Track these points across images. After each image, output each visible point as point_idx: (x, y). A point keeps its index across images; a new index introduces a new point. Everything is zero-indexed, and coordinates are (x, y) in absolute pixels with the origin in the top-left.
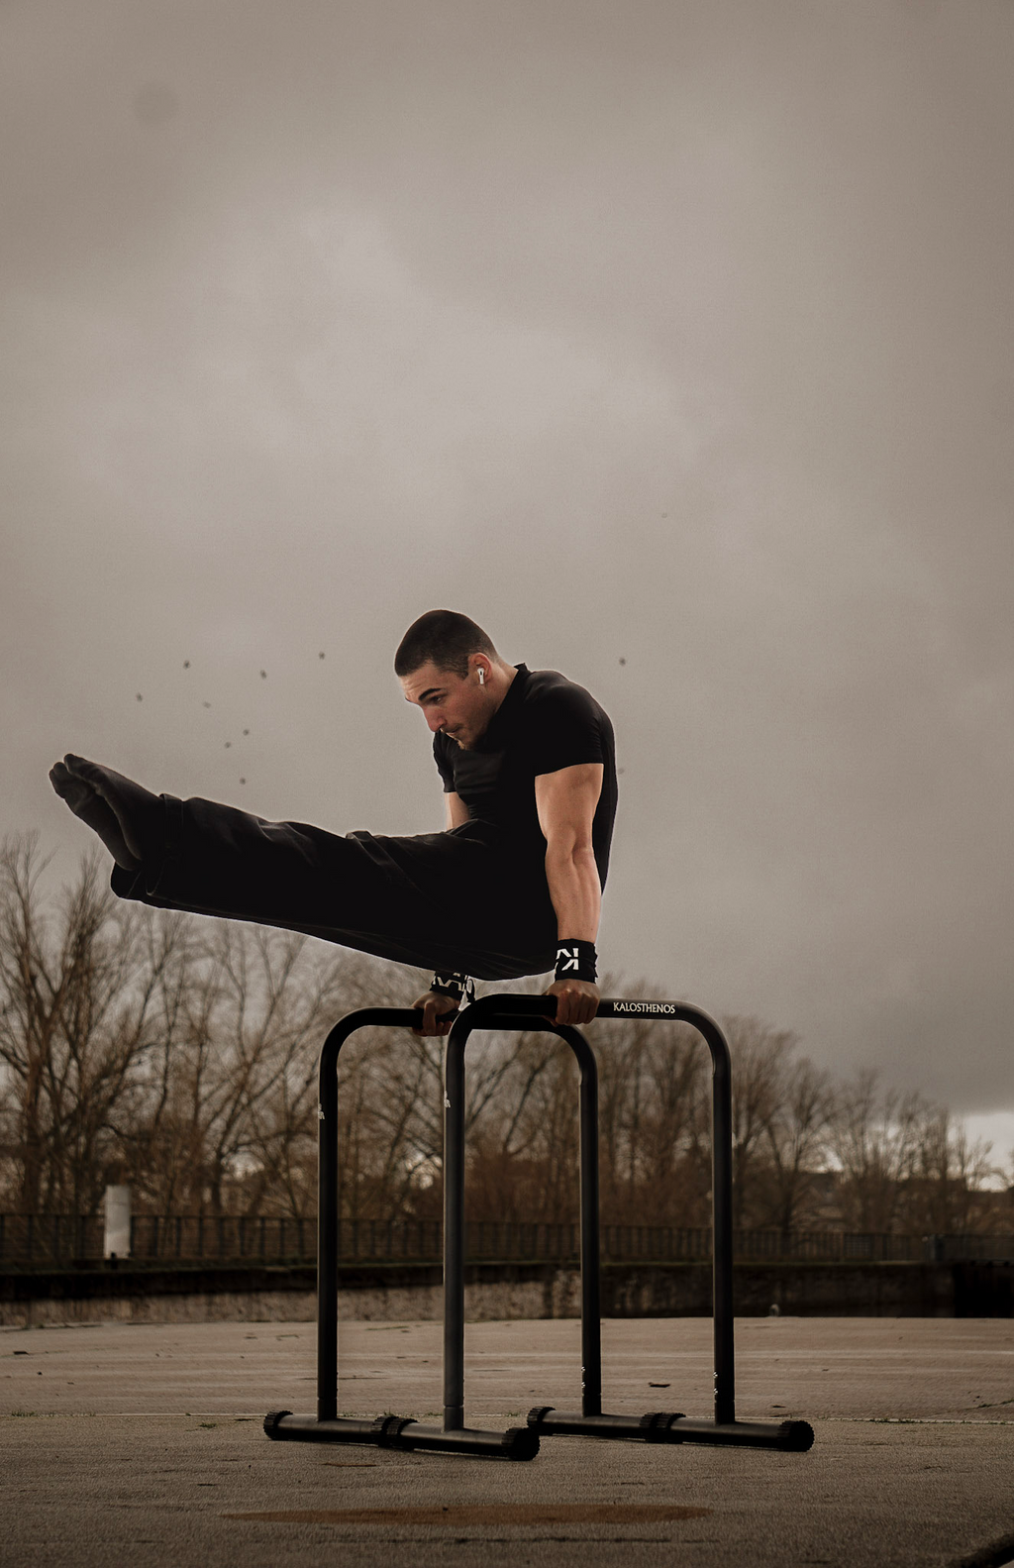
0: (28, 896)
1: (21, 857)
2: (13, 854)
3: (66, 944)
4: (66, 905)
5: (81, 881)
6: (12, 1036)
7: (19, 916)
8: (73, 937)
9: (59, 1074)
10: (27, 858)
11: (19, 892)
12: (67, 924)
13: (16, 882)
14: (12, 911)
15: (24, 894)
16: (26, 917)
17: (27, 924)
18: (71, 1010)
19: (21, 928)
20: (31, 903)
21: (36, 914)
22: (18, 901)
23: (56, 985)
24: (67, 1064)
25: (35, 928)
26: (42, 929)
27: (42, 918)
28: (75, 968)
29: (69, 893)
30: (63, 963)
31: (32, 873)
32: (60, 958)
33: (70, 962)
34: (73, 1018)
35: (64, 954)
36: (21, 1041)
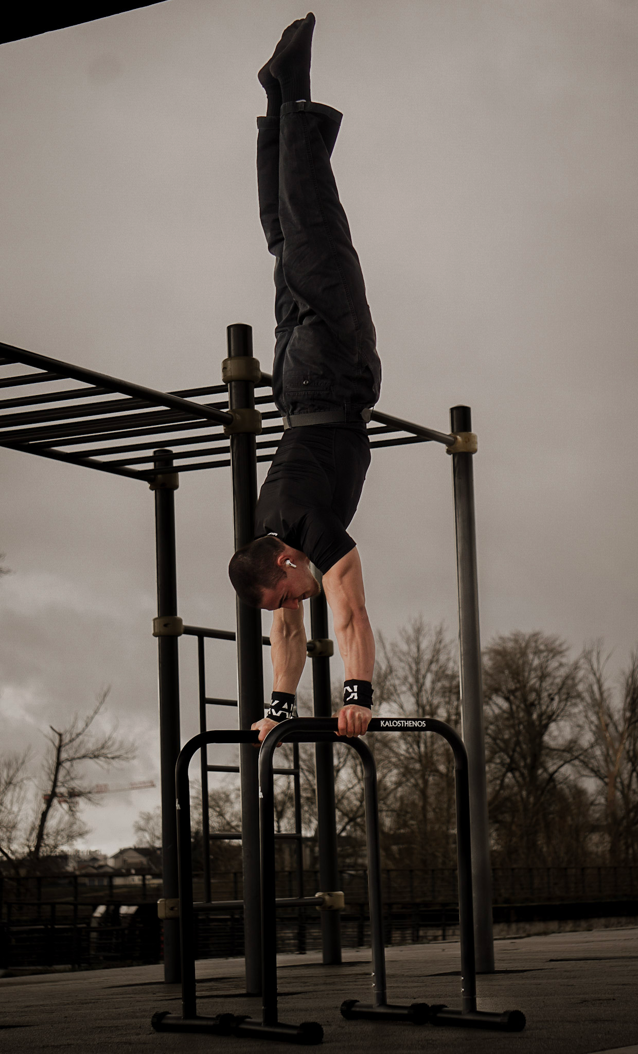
0: (601, 675)
1: (595, 654)
2: (590, 652)
3: (625, 704)
4: (622, 680)
5: (631, 667)
6: (597, 761)
7: (596, 688)
8: (629, 700)
9: (626, 782)
10: (598, 653)
11: (595, 674)
12: (624, 692)
13: (592, 669)
14: (591, 686)
15: (598, 675)
16: (600, 688)
17: (601, 694)
18: (630, 743)
19: (597, 696)
20: (602, 680)
21: (605, 686)
22: (594, 680)
23: (621, 729)
24: (631, 777)
25: (605, 695)
26: (609, 695)
27: (609, 689)
28: (630, 718)
29: (624, 673)
30: (624, 715)
31: (602, 661)
32: (621, 712)
33: (628, 714)
34: (632, 747)
35: (624, 710)
36: (602, 763)
